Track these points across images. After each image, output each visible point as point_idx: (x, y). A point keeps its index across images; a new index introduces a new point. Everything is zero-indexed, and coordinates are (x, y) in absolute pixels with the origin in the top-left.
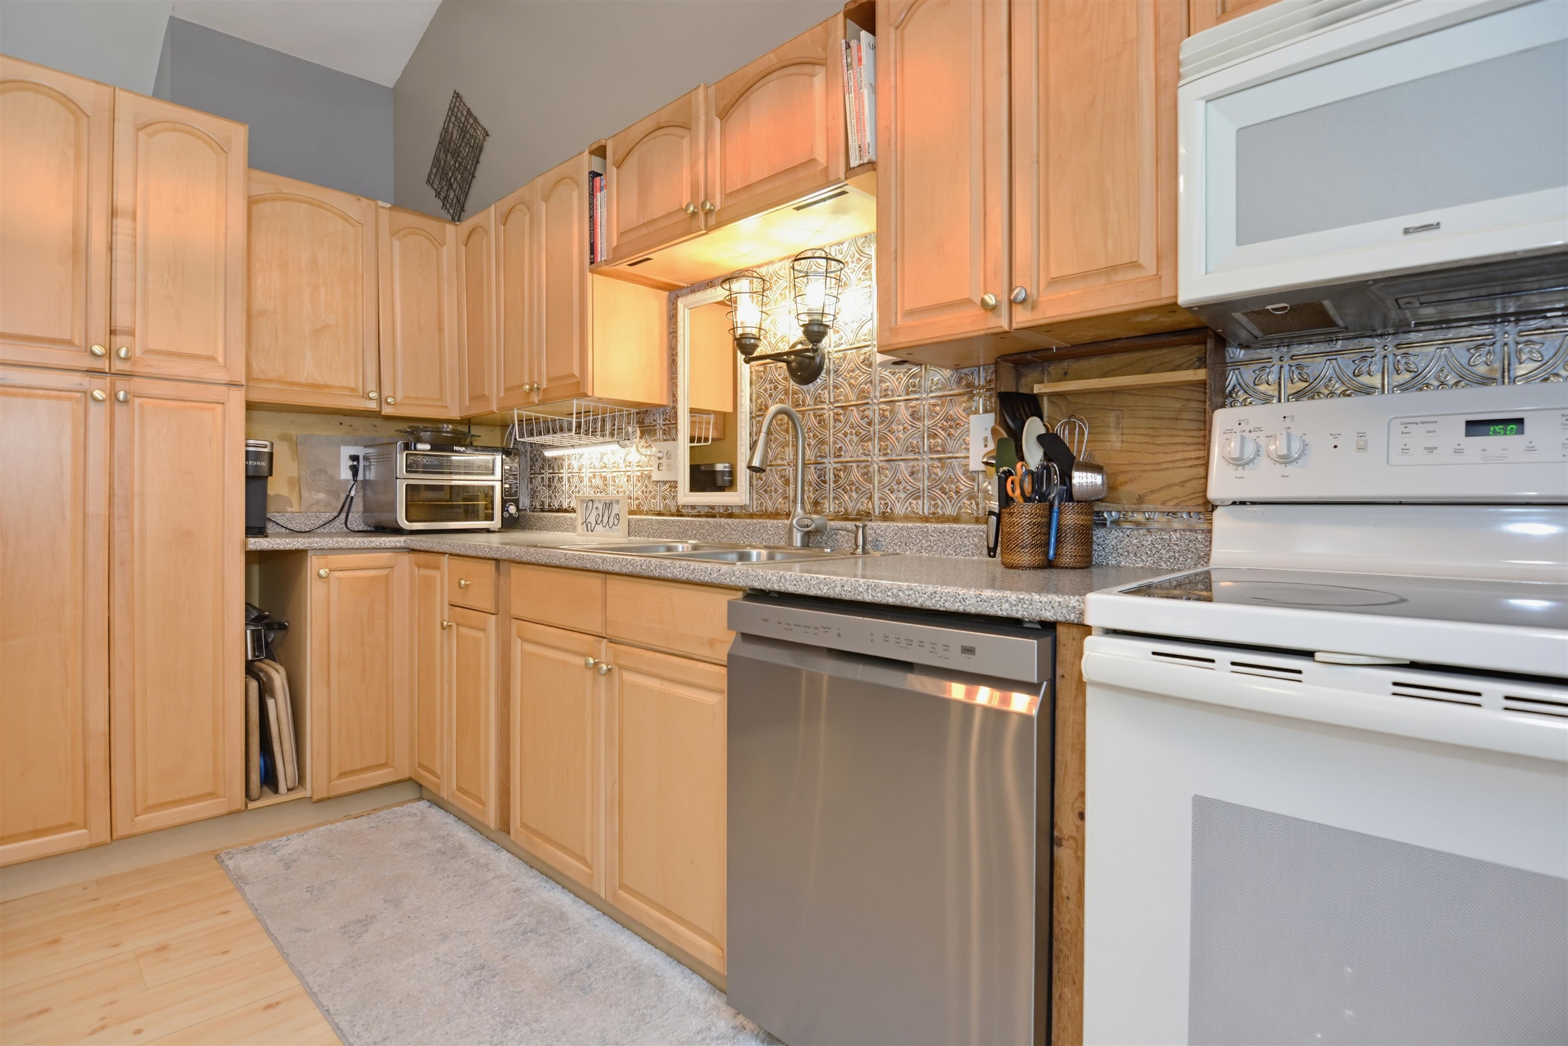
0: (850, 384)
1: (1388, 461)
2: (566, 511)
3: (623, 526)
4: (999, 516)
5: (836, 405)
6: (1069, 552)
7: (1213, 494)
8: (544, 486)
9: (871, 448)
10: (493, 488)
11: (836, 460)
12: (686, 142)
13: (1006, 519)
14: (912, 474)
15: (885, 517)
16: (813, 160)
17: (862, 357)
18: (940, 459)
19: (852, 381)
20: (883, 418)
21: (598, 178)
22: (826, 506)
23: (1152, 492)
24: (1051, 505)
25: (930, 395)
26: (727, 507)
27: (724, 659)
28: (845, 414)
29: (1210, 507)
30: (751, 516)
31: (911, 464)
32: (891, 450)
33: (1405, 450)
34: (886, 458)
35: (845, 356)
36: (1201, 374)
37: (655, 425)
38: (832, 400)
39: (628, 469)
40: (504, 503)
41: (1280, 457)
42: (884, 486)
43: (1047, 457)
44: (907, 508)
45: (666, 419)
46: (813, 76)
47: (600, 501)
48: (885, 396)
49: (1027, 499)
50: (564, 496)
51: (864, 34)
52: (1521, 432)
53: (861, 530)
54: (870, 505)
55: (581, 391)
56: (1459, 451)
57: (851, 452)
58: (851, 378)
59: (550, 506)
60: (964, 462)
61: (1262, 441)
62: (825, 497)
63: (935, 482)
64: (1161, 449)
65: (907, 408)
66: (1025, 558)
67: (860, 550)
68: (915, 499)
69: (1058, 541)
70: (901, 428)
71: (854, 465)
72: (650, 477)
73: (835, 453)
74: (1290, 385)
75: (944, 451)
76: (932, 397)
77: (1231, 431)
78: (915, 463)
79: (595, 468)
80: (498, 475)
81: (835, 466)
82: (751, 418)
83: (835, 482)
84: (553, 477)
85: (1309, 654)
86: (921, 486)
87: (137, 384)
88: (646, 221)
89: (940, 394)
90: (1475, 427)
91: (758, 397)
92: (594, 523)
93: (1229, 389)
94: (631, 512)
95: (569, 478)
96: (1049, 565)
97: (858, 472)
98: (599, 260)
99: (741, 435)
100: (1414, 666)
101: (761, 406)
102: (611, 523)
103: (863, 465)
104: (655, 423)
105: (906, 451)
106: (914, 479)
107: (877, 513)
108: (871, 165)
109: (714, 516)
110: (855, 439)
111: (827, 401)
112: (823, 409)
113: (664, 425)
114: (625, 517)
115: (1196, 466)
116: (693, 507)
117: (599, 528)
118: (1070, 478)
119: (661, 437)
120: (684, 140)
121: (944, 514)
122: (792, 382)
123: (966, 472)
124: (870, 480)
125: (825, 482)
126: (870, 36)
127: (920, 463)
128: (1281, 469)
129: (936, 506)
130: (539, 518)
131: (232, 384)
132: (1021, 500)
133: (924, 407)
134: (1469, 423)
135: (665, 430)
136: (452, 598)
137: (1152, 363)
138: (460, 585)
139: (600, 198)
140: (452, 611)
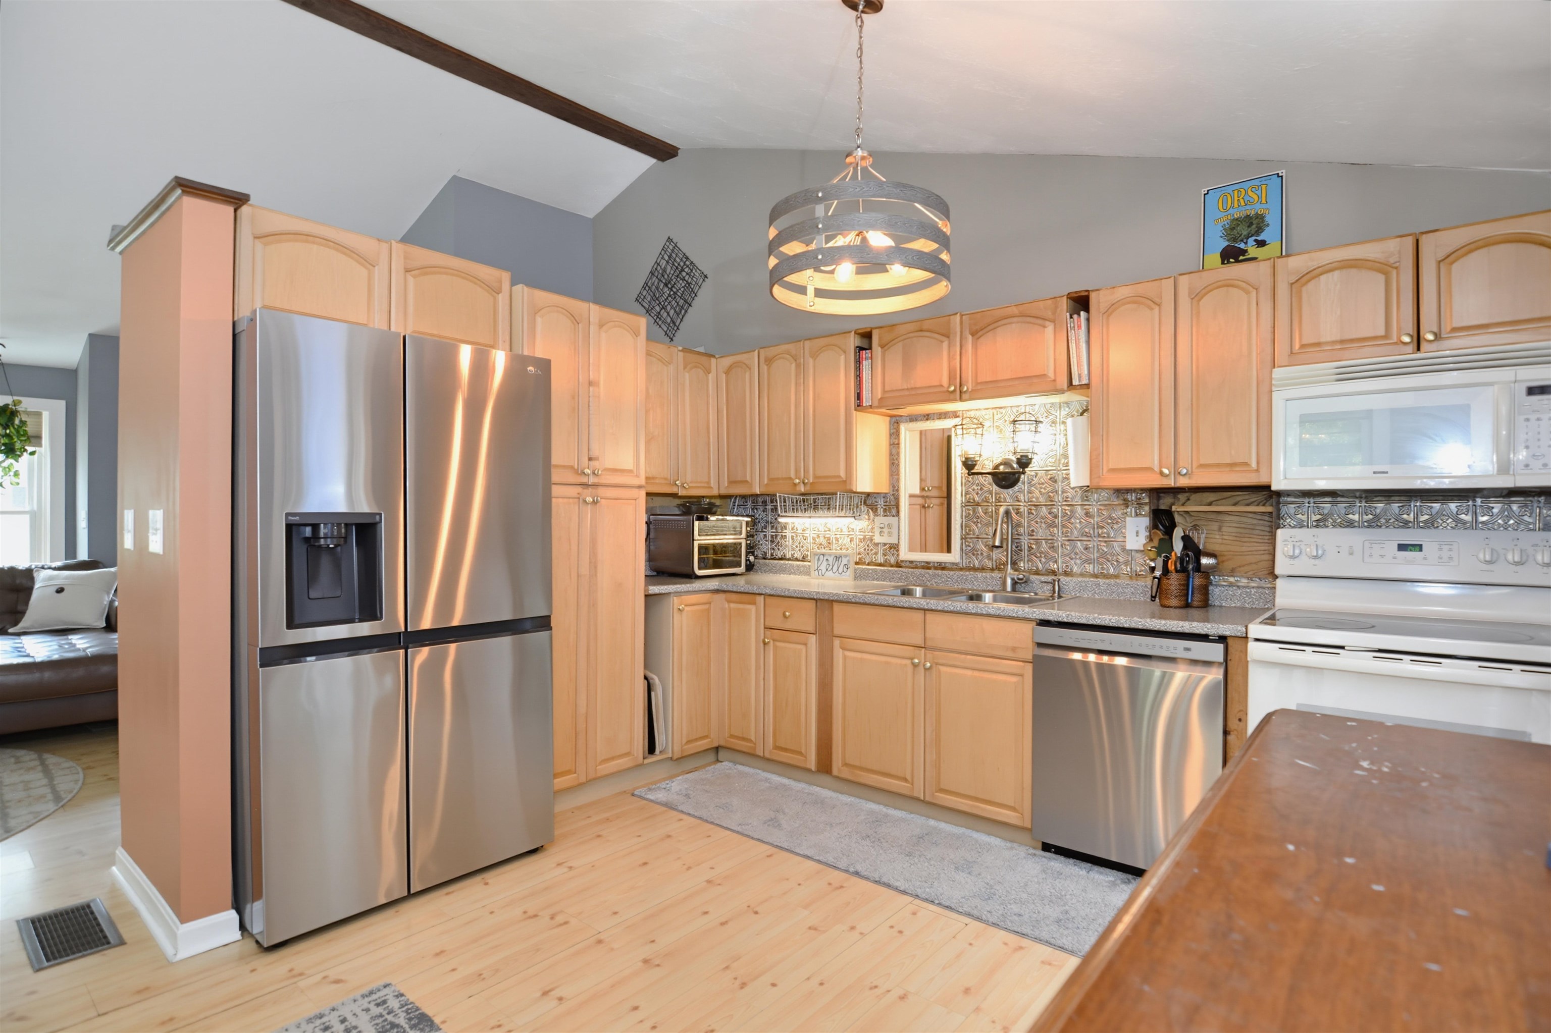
0: (1040, 492)
1: (1363, 561)
2: (789, 559)
3: (850, 573)
4: (1159, 579)
5: (1029, 503)
6: (1196, 599)
7: (1278, 571)
8: (766, 541)
9: (1056, 532)
10: (740, 544)
11: (1030, 537)
12: (945, 344)
13: (1165, 581)
14: (1086, 549)
15: (1066, 574)
16: (1045, 375)
17: (1049, 477)
18: (1106, 542)
19: (1042, 490)
20: (1065, 514)
21: (864, 352)
22: (1022, 565)
23: (1240, 567)
24: (1189, 574)
25: (1099, 503)
26: (940, 563)
27: (1030, 657)
28: (1036, 509)
29: (1276, 577)
30: (961, 569)
31: (1085, 543)
32: (1071, 534)
33: (1371, 556)
34: (1067, 539)
35: (1037, 474)
36: (1269, 509)
37: (877, 505)
38: (1027, 500)
39: (851, 533)
40: (747, 553)
41: (1313, 556)
42: (1066, 555)
43: (1185, 548)
44: (1082, 569)
45: (886, 502)
46: (1044, 327)
47: (830, 555)
48: (1066, 501)
49: (1177, 571)
50: (787, 549)
51: (1082, 313)
52: (1421, 550)
53: (1057, 583)
54: (1055, 566)
55: (848, 488)
56: (1394, 558)
57: (1041, 533)
58: (1041, 488)
59: (772, 555)
60: (1123, 544)
61: (1303, 547)
62: (1022, 560)
63: (1103, 555)
64: (1245, 544)
65: (1082, 509)
66: (1174, 602)
67: (1056, 595)
68: (1088, 564)
69: (1192, 593)
70: (1078, 521)
71: (1044, 542)
72: (872, 540)
73: (1029, 533)
74: (1313, 516)
75: (1108, 537)
76: (1100, 505)
77: (1286, 540)
78: (1088, 543)
79: (819, 531)
80: (744, 535)
81: (1029, 541)
82: (962, 506)
83: (1029, 551)
84: (776, 536)
85: (1342, 648)
86: (1092, 557)
87: (602, 491)
88: (909, 387)
89: (1106, 503)
90: (1402, 547)
91: (966, 494)
92: (824, 570)
93: (1282, 515)
94: (857, 563)
95: (792, 537)
96: (1187, 606)
97: (1047, 545)
98: (864, 405)
99: (955, 517)
100: (1380, 651)
101: (969, 499)
102: (840, 571)
103: (1050, 541)
104: (876, 504)
105: (1082, 535)
106: (1088, 552)
107: (1060, 570)
108: (1087, 386)
109: (929, 568)
110: (1043, 525)
111: (1023, 501)
112: (1020, 505)
113: (884, 505)
114: (852, 566)
115: (1263, 554)
116: (911, 562)
117: (830, 574)
118: (1200, 560)
119: (882, 513)
120: (944, 343)
121: (1108, 574)
122: (995, 486)
123: (1124, 549)
124: (1056, 551)
125: (1021, 550)
126: (1086, 314)
127: (1091, 543)
128: (1313, 561)
129: (1103, 568)
130: (765, 565)
131: (640, 487)
132: (1174, 571)
133: (1094, 510)
134: (1399, 545)
135: (886, 509)
136: (768, 624)
137: (1238, 499)
138: (784, 616)
139: (866, 364)
140: (768, 632)
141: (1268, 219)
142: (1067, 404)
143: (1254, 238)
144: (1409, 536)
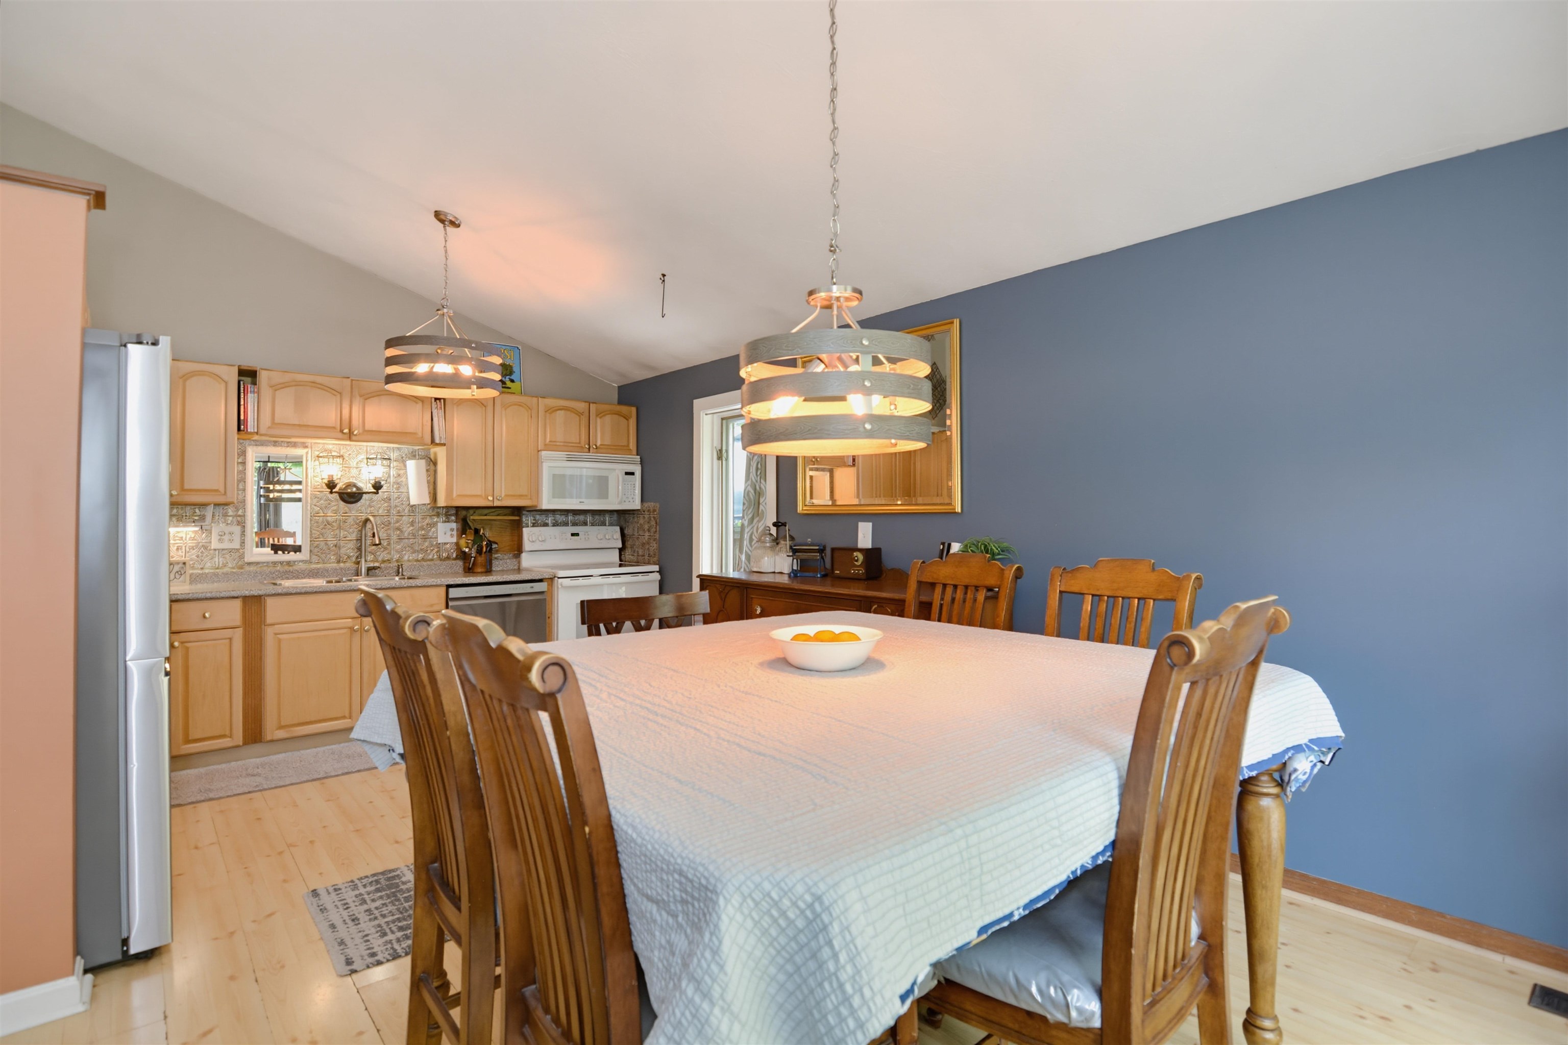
12: (337, 397)
14: (412, 544)
16: (416, 433)
18: (425, 538)
20: (397, 522)
25: (420, 514)
26: (290, 562)
31: (411, 540)
34: (398, 538)
36: (517, 518)
46: (416, 403)
48: (398, 513)
52: (581, 536)
53: (401, 567)
54: (390, 557)
60: (436, 539)
63: (424, 547)
64: (503, 536)
65: (409, 518)
72: (207, 547)
75: (427, 536)
78: (414, 540)
86: (417, 549)
88: (301, 423)
89: (425, 514)
90: (573, 535)
93: (524, 520)
98: (249, 431)
105: (409, 535)
106: (414, 546)
107: (393, 559)
108: (444, 444)
123: (437, 543)
124: (391, 547)
127: (416, 540)
129: (424, 556)
133: (417, 519)
134: (571, 534)
136: (174, 629)
137: (500, 512)
138: (204, 617)
139: (251, 398)
140: (175, 636)
141: (514, 369)
142: (398, 449)
143: (508, 377)
144: (575, 529)
